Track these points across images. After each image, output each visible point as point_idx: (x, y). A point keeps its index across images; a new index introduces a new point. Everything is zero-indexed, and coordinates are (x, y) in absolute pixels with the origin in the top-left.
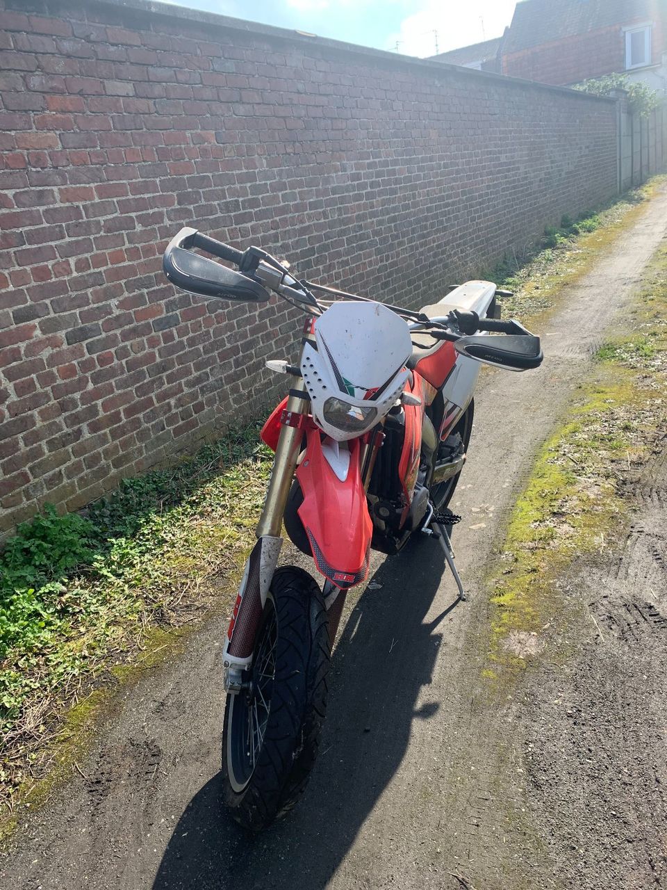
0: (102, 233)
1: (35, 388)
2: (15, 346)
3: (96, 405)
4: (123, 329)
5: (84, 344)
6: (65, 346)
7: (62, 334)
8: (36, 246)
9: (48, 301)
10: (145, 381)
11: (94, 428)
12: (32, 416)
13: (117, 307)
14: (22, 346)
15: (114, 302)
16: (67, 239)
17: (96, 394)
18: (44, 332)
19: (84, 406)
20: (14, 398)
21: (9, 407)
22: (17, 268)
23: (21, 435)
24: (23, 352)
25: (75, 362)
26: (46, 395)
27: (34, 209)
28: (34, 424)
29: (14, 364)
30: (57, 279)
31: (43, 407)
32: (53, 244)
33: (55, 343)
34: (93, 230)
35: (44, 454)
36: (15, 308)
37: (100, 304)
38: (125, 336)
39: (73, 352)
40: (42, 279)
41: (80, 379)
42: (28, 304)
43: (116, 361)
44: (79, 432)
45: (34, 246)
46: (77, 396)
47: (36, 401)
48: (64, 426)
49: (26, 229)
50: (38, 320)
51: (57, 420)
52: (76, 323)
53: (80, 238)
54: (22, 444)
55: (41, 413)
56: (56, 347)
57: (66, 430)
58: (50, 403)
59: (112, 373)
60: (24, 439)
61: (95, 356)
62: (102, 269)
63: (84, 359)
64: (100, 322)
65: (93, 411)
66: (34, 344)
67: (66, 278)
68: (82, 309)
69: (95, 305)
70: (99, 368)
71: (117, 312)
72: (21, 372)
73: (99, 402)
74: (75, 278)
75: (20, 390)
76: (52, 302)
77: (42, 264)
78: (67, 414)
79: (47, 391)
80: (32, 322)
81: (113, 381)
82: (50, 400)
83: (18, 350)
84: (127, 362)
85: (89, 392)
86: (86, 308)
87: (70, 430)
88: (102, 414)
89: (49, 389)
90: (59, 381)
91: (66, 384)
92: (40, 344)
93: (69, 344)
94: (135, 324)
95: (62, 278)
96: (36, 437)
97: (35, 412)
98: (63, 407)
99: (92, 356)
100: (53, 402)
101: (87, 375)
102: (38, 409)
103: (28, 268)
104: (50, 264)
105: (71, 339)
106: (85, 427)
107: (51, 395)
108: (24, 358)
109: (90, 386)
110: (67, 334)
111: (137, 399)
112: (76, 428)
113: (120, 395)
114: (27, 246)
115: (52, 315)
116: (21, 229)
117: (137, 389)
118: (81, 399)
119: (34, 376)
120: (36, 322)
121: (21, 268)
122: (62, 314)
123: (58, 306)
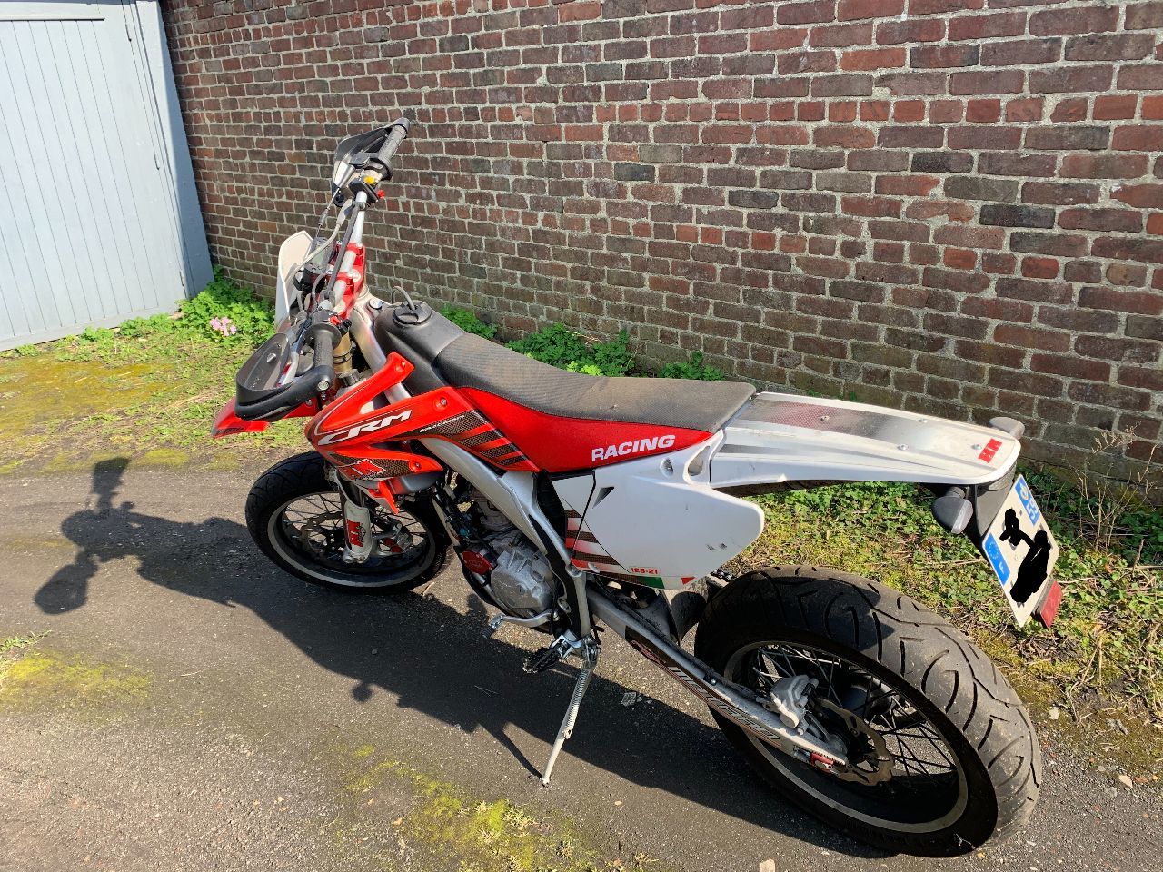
0: (1149, 60)
1: (901, 260)
2: (898, 198)
3: (985, 324)
4: (1106, 234)
5: (1009, 231)
6: (974, 224)
7: (976, 205)
8: (993, 69)
9: (975, 153)
10: (1109, 335)
11: (965, 350)
12: (882, 289)
13: (1113, 195)
14: (908, 201)
15: (1109, 185)
16: (1061, 63)
17: (994, 309)
18: (948, 192)
19: (965, 316)
20: (868, 257)
21: (858, 265)
22: (948, 97)
23: (859, 303)
24: (904, 209)
25: (979, 252)
26: (913, 275)
27: (1017, 10)
28: (881, 301)
29: (888, 219)
30: (1007, 124)
31: (902, 286)
32: (1026, 68)
33: (956, 213)
34: (1128, 52)
35: (877, 340)
36: (920, 150)
37: (1074, 181)
38: (1103, 248)
39: (982, 236)
40: (980, 119)
41: (975, 277)
42: (941, 150)
43: (1060, 279)
44: (940, 344)
45: (989, 69)
46: (961, 296)
47: (895, 275)
48: (921, 324)
49: (989, 41)
50: (948, 175)
51: (914, 311)
52: (1012, 195)
53: (1090, 64)
54: (855, 313)
55: (896, 292)
56: (957, 219)
57: (920, 329)
58: (914, 287)
59: (1043, 293)
60: (861, 310)
61: (1020, 256)
62: (1113, 124)
63: (997, 252)
64: (1059, 210)
65: (978, 329)
66: (924, 205)
67: (1025, 126)
68: (1032, 179)
69: (1062, 181)
70: (1018, 275)
71: (1105, 202)
72: (890, 231)
73: (994, 323)
74: (1046, 128)
75: (880, 252)
76: (982, 155)
77: (991, 97)
78: (933, 312)
79: (916, 271)
80: (935, 175)
81: (1036, 307)
82: (915, 282)
83: (898, 205)
84: (1083, 291)
85: (984, 302)
86: (1041, 180)
87: (925, 333)
88: (989, 338)
89: (921, 268)
90: (940, 266)
91: (948, 275)
92: (936, 208)
93: (981, 223)
94: (1143, 234)
95: (1017, 125)
96: (876, 316)
97: (889, 288)
98: (929, 301)
99: (1016, 254)
100: (918, 287)
101: (990, 276)
102: (894, 286)
103: (965, 100)
104: (1005, 99)
105: (988, 216)
106: (952, 342)
107: (921, 277)
108: (903, 216)
109: (990, 293)
110: (984, 208)
111: (1073, 354)
112: (937, 335)
113: (1040, 331)
114: (979, 68)
115: (973, 174)
116: (978, 42)
117: (1080, 340)
118: (964, 303)
119: (907, 243)
120: (943, 177)
121: (955, 98)
122: (990, 177)
123: (990, 164)
